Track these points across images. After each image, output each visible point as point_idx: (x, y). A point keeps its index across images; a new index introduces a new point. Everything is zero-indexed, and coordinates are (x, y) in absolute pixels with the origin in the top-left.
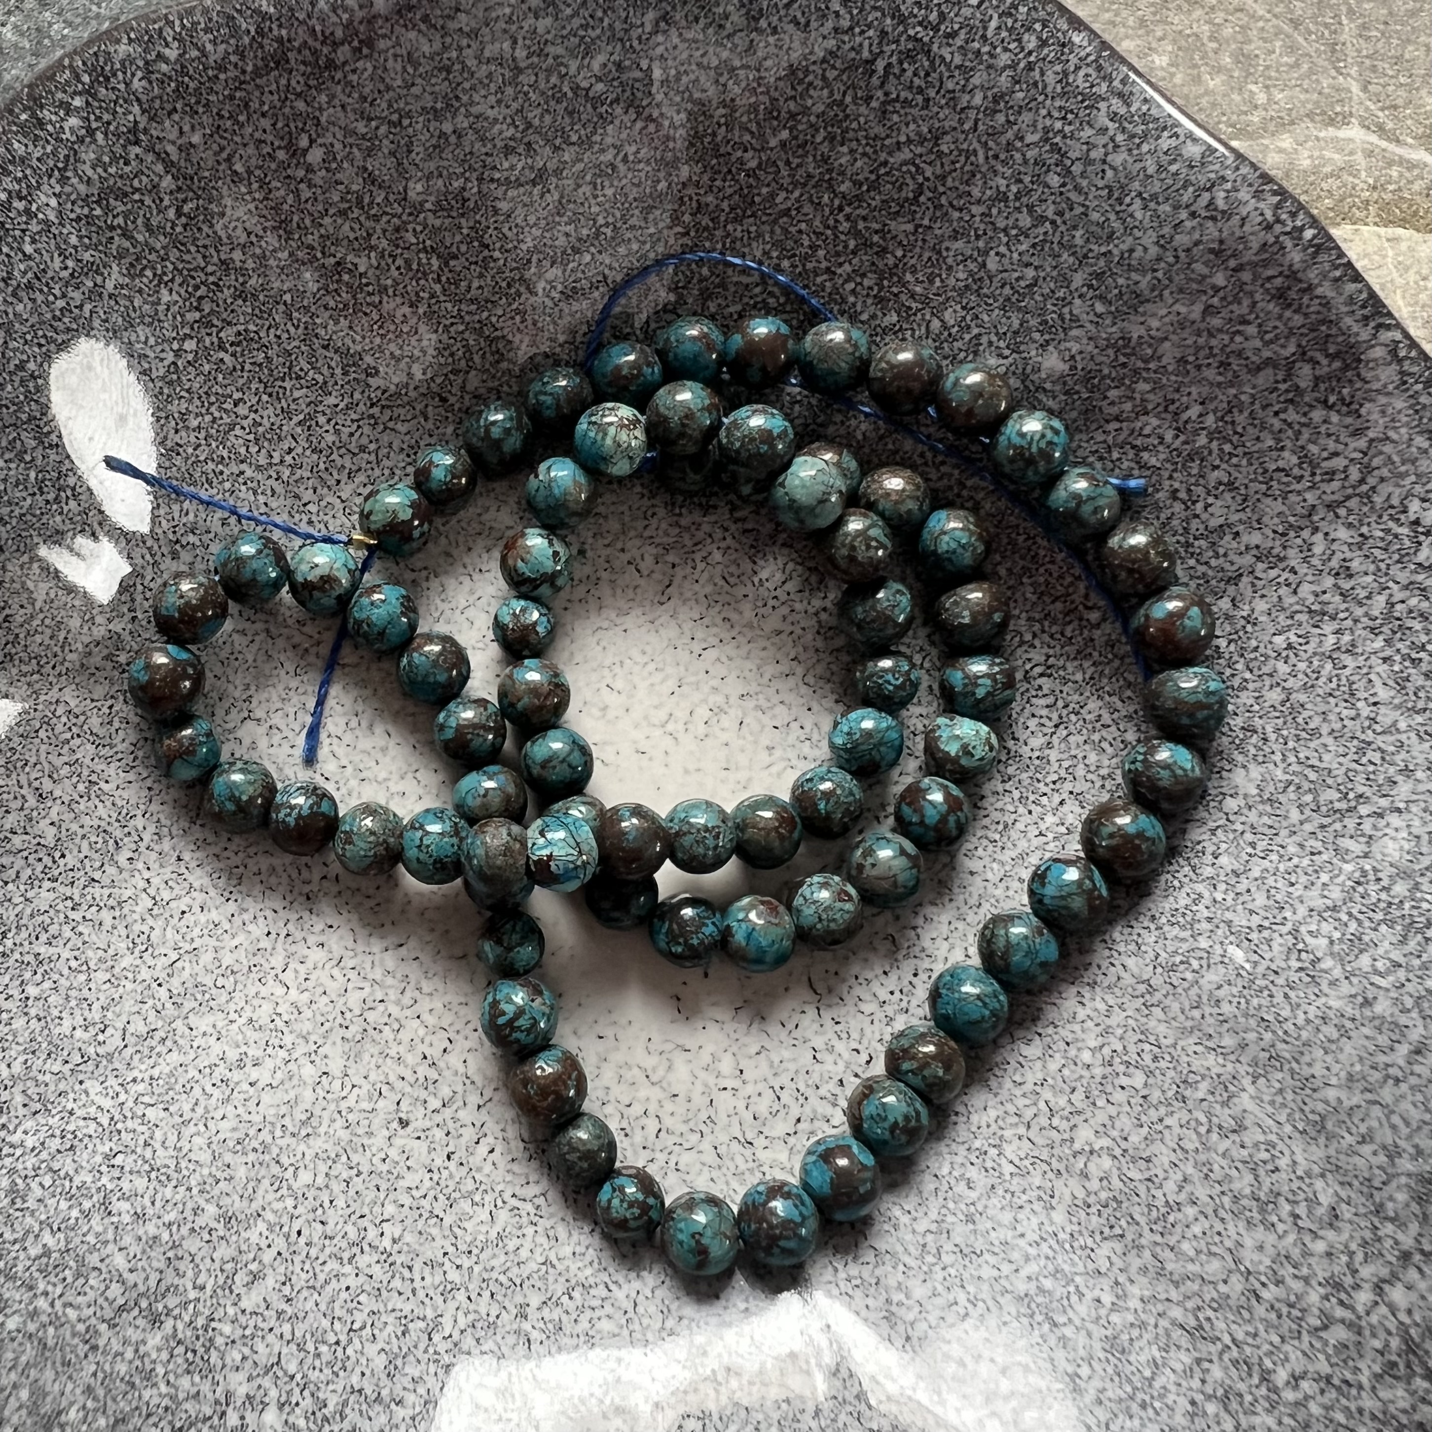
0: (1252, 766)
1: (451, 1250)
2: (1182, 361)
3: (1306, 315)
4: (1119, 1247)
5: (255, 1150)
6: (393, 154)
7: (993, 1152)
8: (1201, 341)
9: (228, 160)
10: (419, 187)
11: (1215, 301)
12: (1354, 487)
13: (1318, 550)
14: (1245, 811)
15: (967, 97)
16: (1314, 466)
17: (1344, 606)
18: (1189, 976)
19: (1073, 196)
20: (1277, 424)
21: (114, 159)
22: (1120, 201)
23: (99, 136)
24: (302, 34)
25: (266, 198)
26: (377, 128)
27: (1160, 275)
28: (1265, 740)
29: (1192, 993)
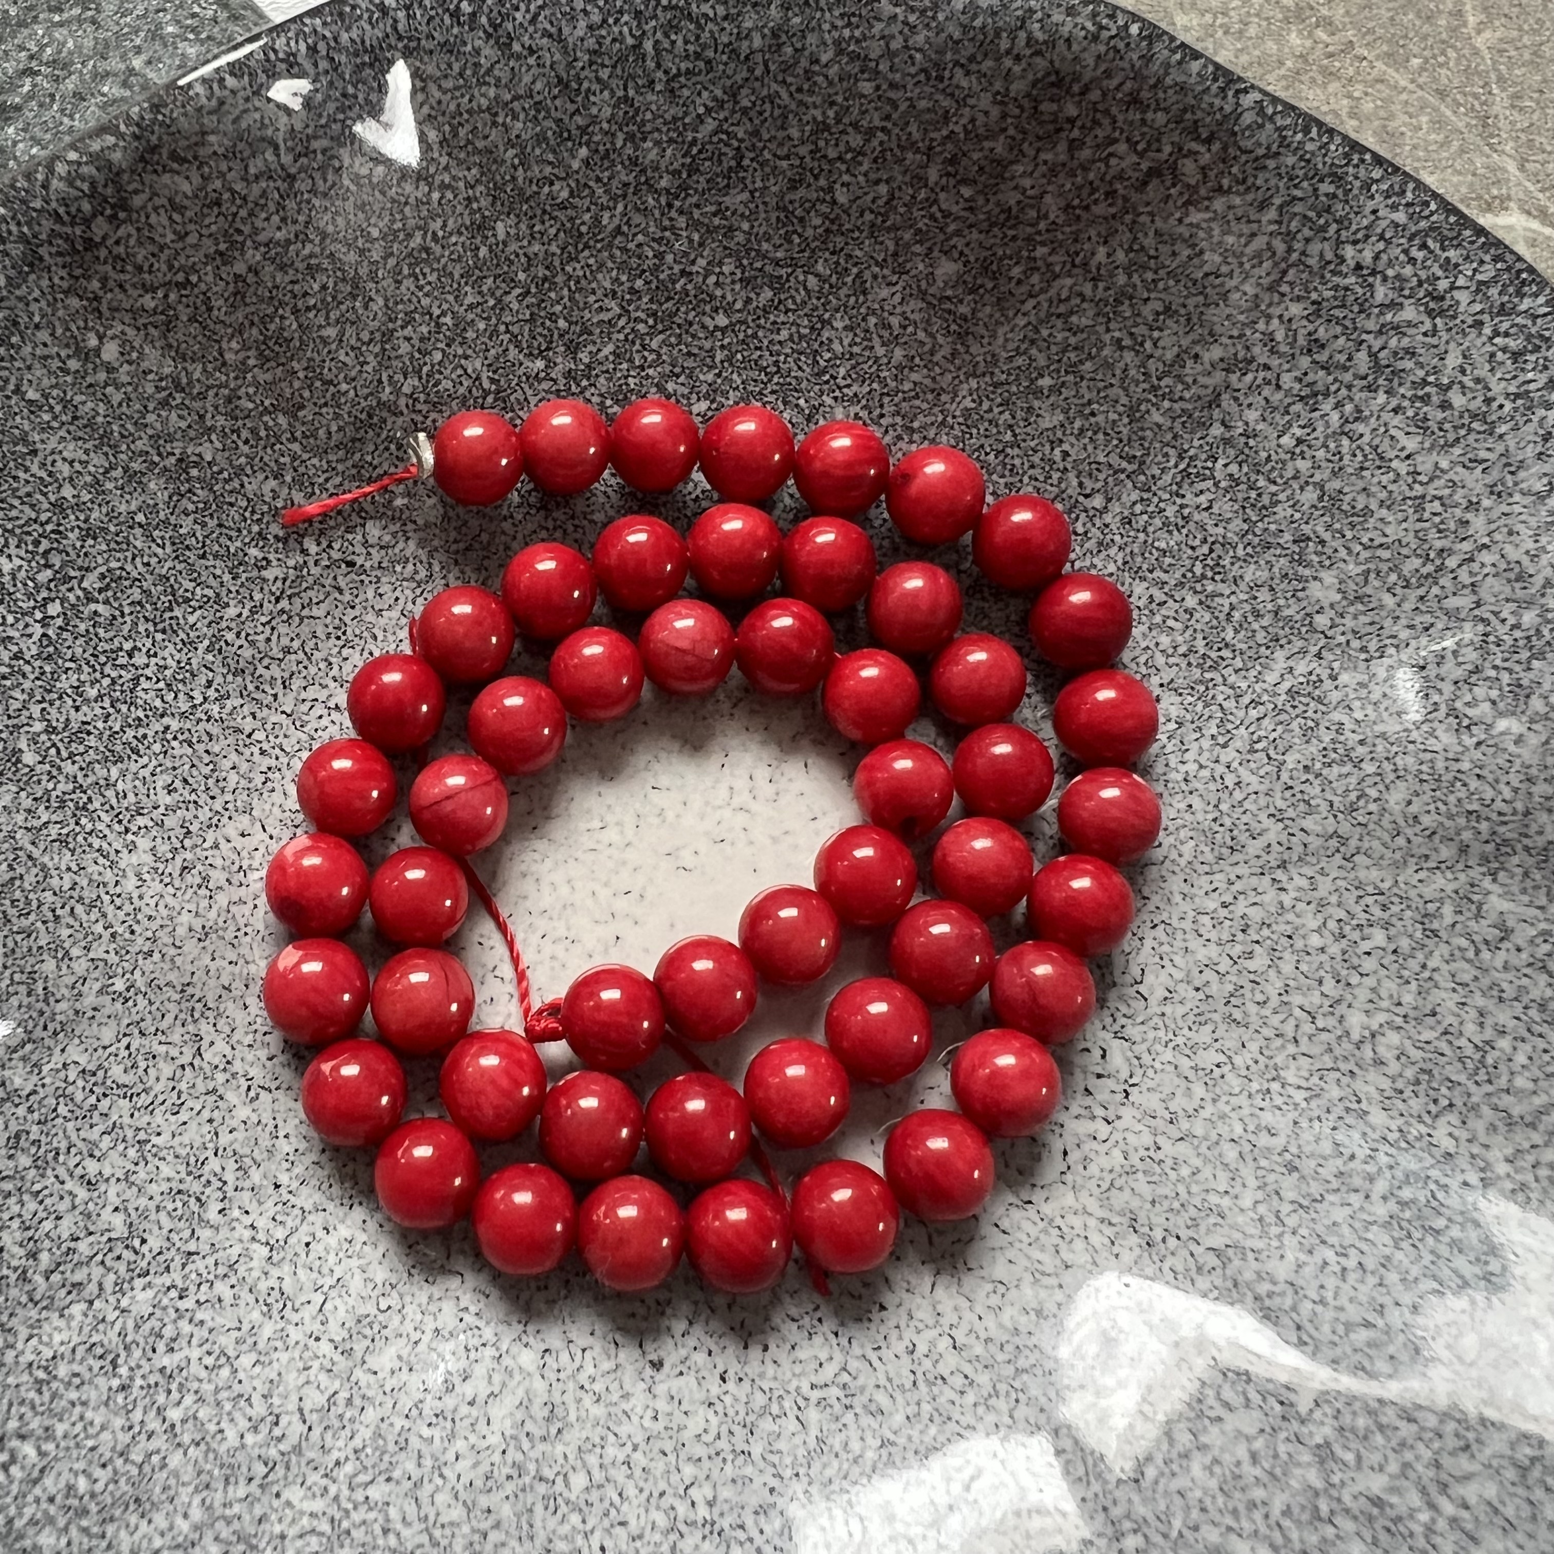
0: (1323, 574)
1: (774, 1482)
2: (1068, 208)
3: (1166, 110)
4: (1454, 1118)
5: (509, 1477)
6: (193, 319)
7: (1275, 1086)
8: (1079, 180)
9: (17, 390)
10: (234, 345)
11: (1076, 133)
12: (1284, 259)
13: (1279, 336)
14: (1338, 621)
15: (745, 44)
16: (1238, 255)
17: (1331, 379)
18: (1373, 807)
19: (892, 94)
20: (1185, 231)
22: (940, 79)
25: (75, 418)
26: (166, 296)
27: (1011, 131)
28: (1322, 542)
29: (1385, 822)
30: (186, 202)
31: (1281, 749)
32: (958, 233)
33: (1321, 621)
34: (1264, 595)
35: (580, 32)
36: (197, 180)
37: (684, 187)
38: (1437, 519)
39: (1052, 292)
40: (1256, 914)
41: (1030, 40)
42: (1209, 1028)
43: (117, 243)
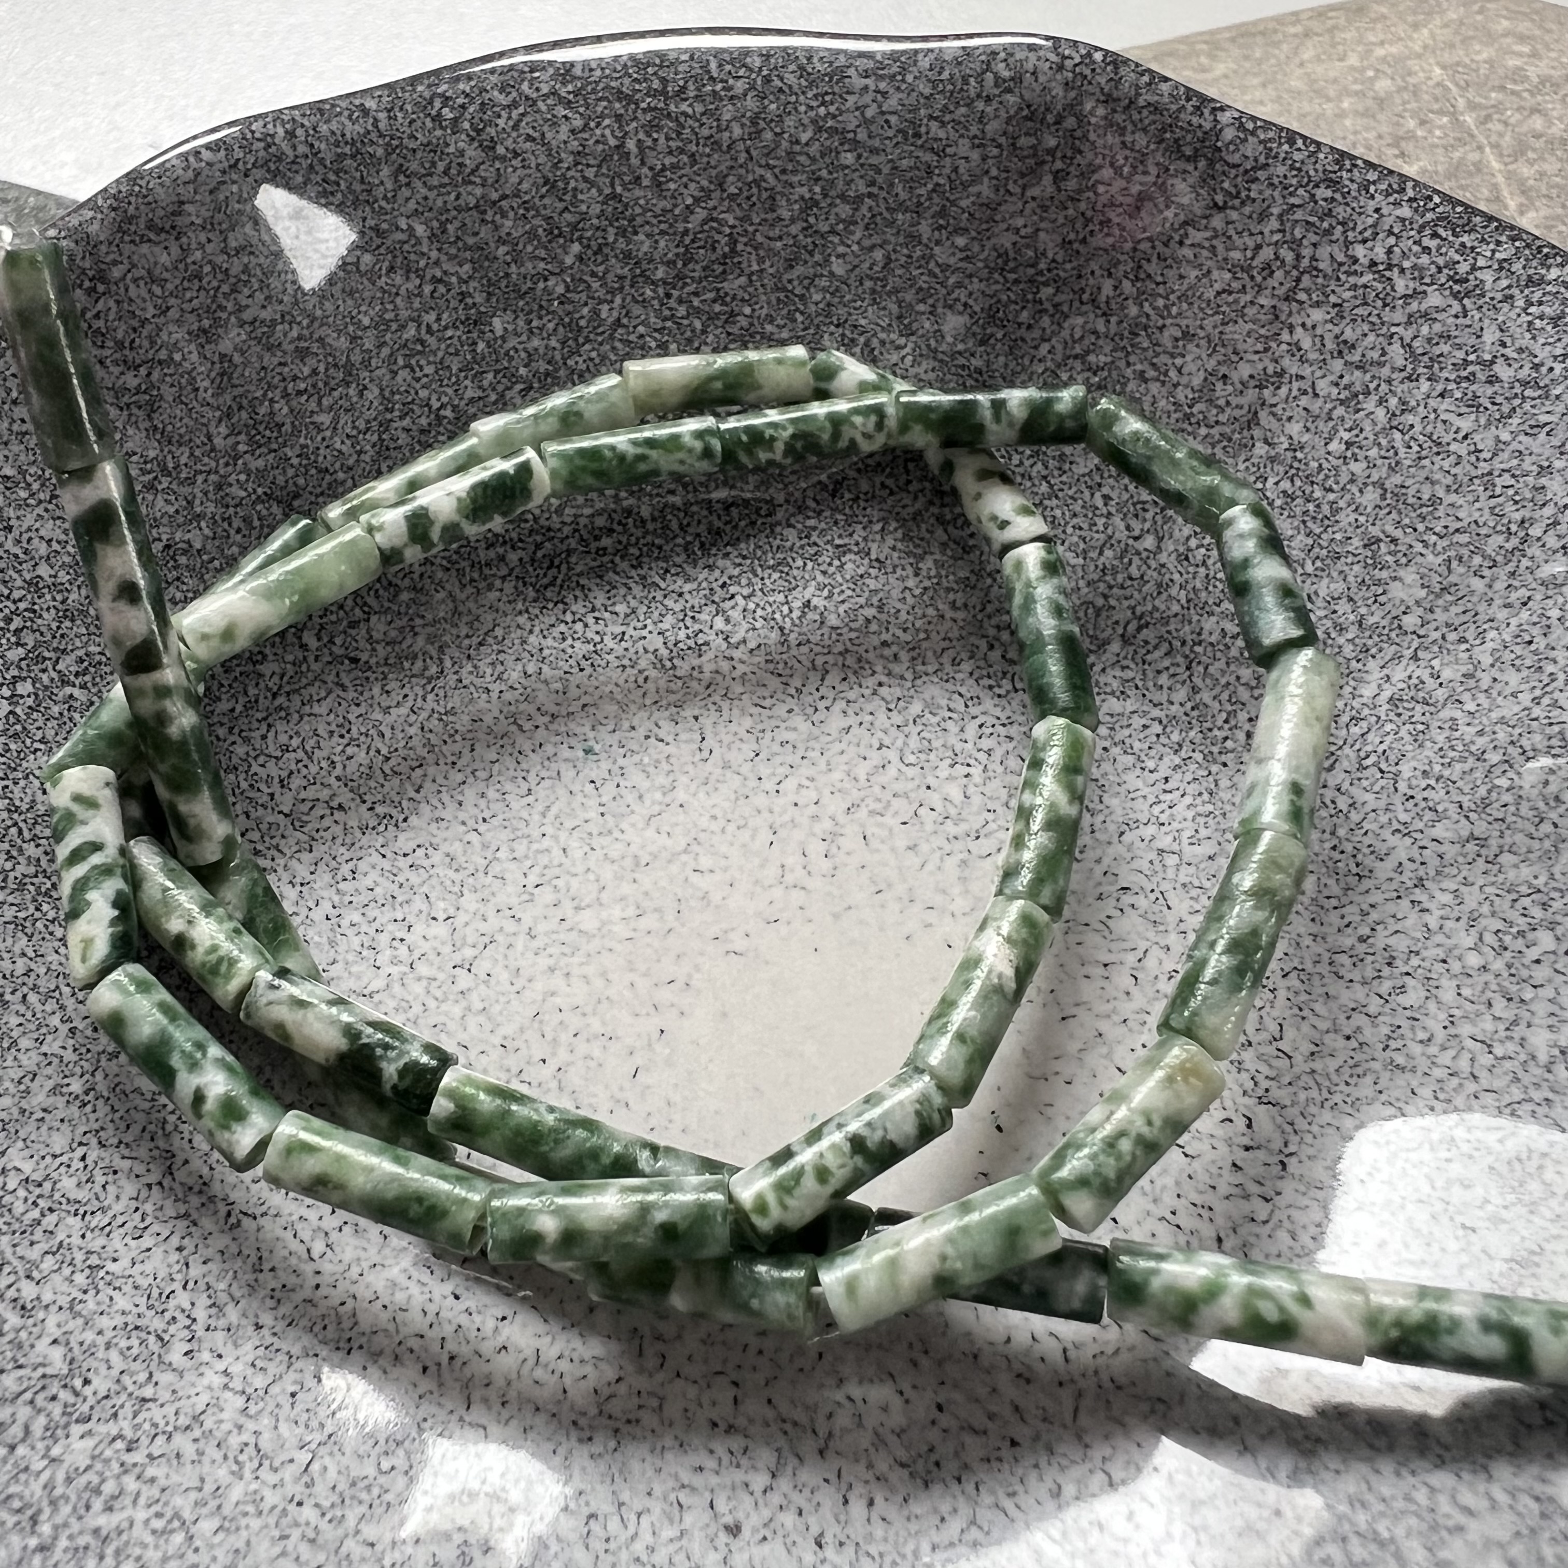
0: (1401, 573)
2: (1065, 243)
8: (1071, 212)
10: (223, 430)
11: (1059, 165)
13: (1306, 344)
14: (1430, 617)
15: (726, 135)
16: (1247, 269)
17: (1368, 377)
18: (1507, 798)
19: (874, 160)
20: (1187, 252)
22: (917, 135)
26: (149, 375)
27: (994, 172)
28: (1394, 541)
29: (1524, 810)
30: (166, 275)
31: (1393, 758)
32: (959, 285)
33: (1410, 621)
34: (1343, 607)
35: (563, 136)
36: (175, 250)
37: (681, 277)
38: (1511, 492)
39: (1065, 333)
40: (1400, 944)
41: (997, 77)
42: (1369, 1079)
43: (97, 316)
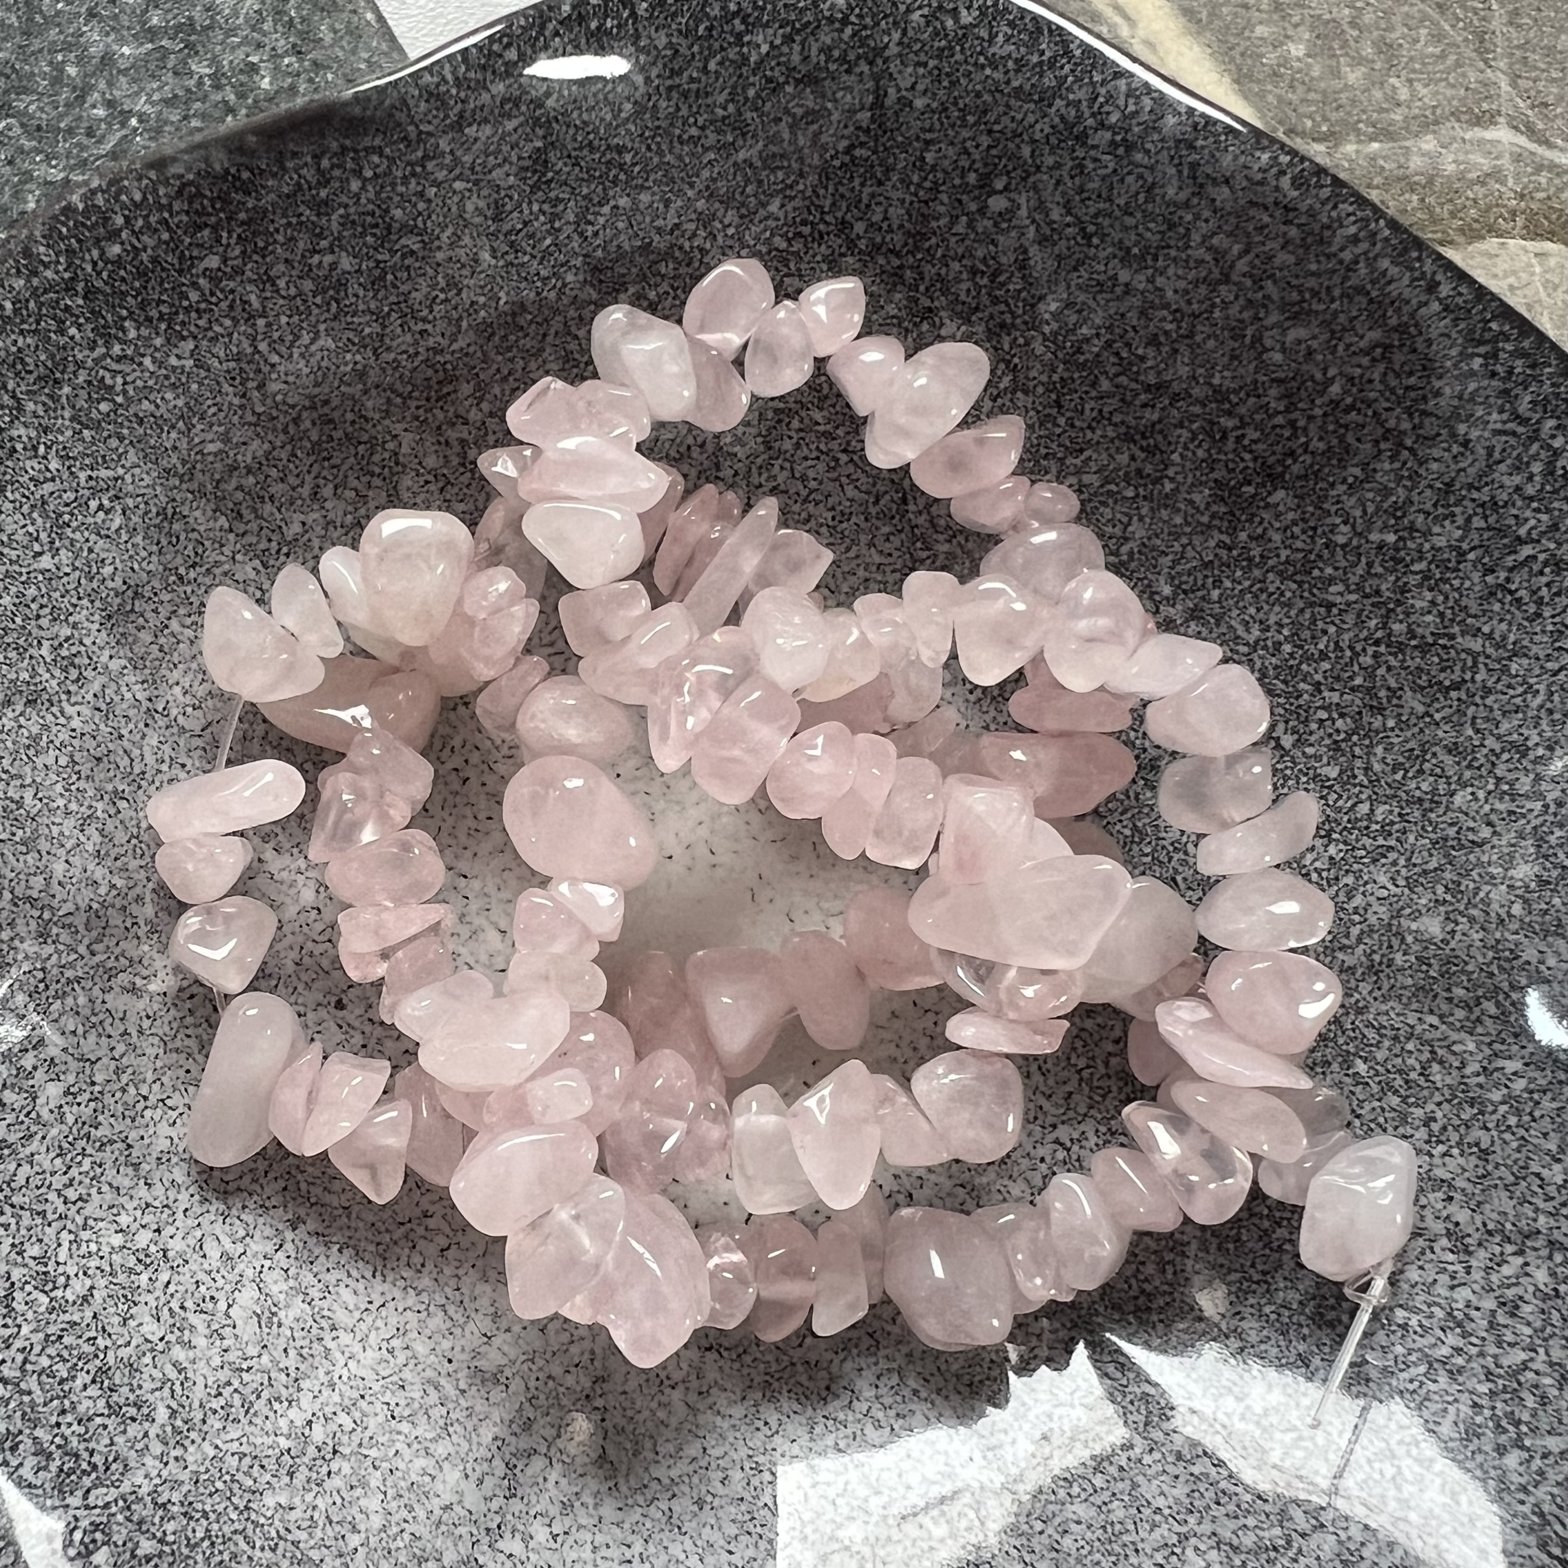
6: (1059, 258)
9: (928, 143)
10: (1053, 306)
21: (843, 59)
23: (848, 31)
24: (1081, 94)
25: (926, 202)
37: (1401, 648)
39: (1455, 1036)
